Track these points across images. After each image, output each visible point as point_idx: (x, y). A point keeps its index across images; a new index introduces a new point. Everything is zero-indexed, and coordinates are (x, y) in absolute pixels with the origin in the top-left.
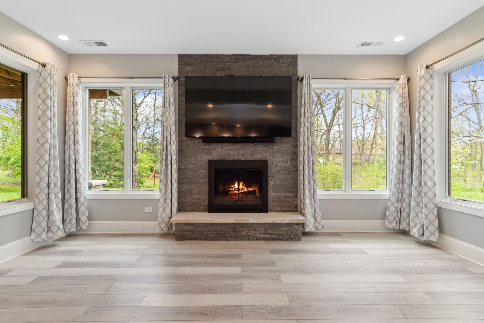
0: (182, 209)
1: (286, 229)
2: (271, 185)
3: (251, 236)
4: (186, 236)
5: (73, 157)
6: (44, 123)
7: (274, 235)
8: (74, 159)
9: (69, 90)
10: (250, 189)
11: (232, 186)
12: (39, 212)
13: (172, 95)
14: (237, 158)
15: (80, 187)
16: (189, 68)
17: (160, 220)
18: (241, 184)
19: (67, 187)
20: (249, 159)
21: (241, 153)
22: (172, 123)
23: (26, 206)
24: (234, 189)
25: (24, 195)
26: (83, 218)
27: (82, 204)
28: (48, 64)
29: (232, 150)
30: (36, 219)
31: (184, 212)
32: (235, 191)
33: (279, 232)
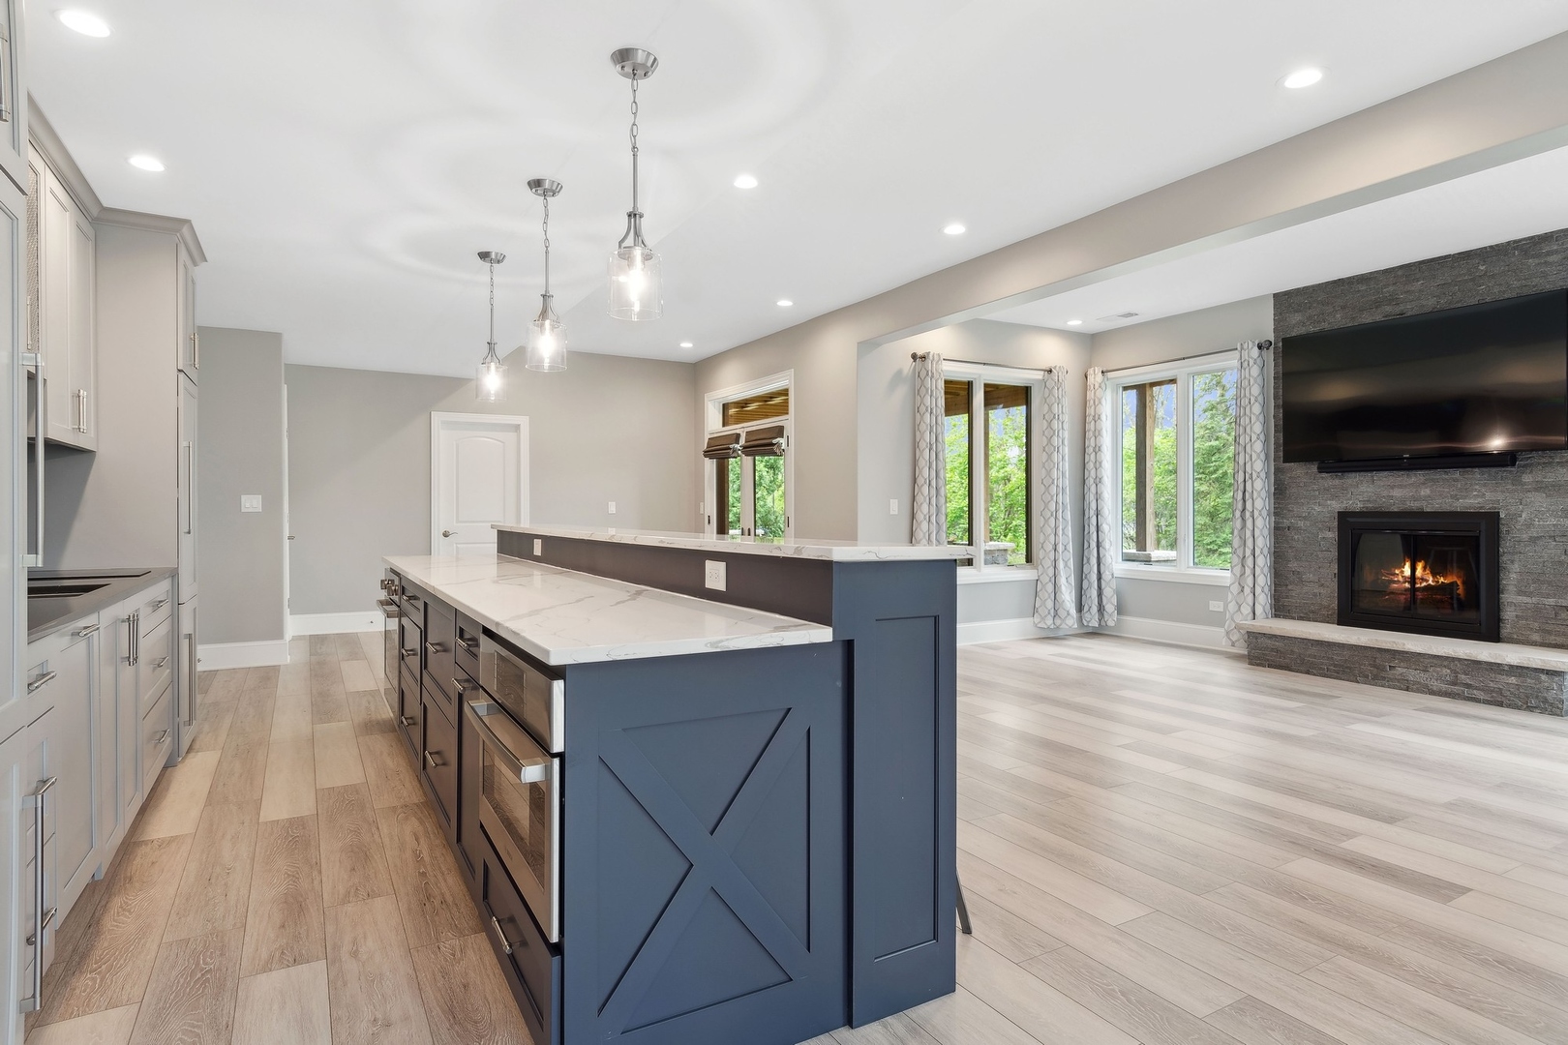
0: (1280, 609)
1: (1513, 680)
2: (1513, 576)
3: (1416, 683)
4: (1268, 660)
5: (1093, 506)
6: (1050, 456)
7: (1477, 688)
8: (1095, 508)
9: (1090, 395)
10: (1442, 580)
11: (1397, 572)
12: (1044, 586)
13: (1255, 382)
14: (1414, 505)
15: (1104, 556)
16: (1296, 318)
17: (1228, 627)
18: (1420, 567)
19: (1086, 553)
20: (1447, 508)
21: (1422, 493)
22: (1254, 437)
23: (1028, 574)
24: (1401, 579)
25: (1029, 559)
26: (1110, 608)
27: (1108, 583)
28: (1055, 367)
29: (1401, 486)
30: (1040, 594)
31: (1285, 617)
32: (1405, 582)
33: (1492, 684)
